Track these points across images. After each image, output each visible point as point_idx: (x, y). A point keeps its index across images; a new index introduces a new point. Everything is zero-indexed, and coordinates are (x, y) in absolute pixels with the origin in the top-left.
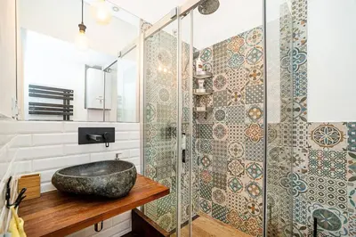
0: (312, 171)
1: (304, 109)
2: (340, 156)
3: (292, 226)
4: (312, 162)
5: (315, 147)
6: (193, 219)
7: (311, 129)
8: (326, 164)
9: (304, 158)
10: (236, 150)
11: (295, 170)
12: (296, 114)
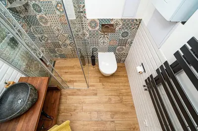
0: (91, 38)
1: (85, 12)
2: (97, 31)
3: (87, 54)
4: (90, 35)
5: (90, 29)
6: (54, 66)
7: (88, 22)
8: (94, 34)
9: (87, 34)
10: (58, 30)
11: (86, 38)
12: (82, 14)
